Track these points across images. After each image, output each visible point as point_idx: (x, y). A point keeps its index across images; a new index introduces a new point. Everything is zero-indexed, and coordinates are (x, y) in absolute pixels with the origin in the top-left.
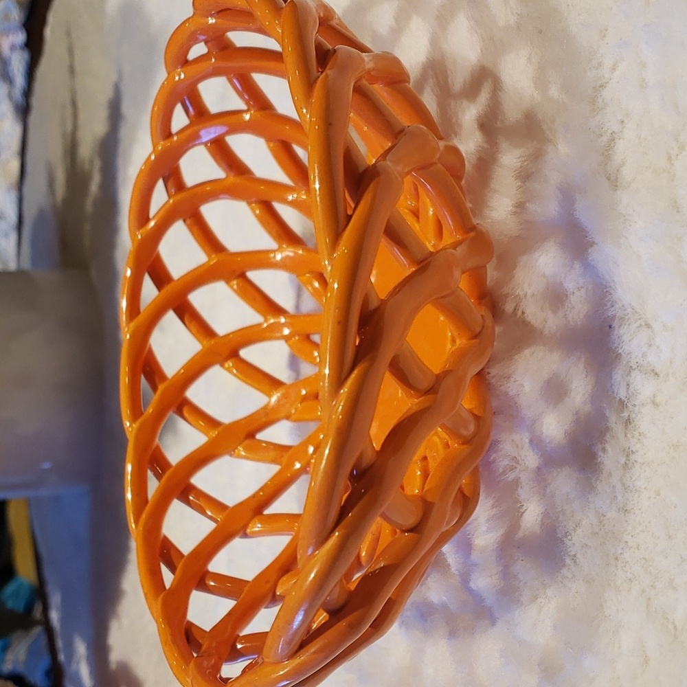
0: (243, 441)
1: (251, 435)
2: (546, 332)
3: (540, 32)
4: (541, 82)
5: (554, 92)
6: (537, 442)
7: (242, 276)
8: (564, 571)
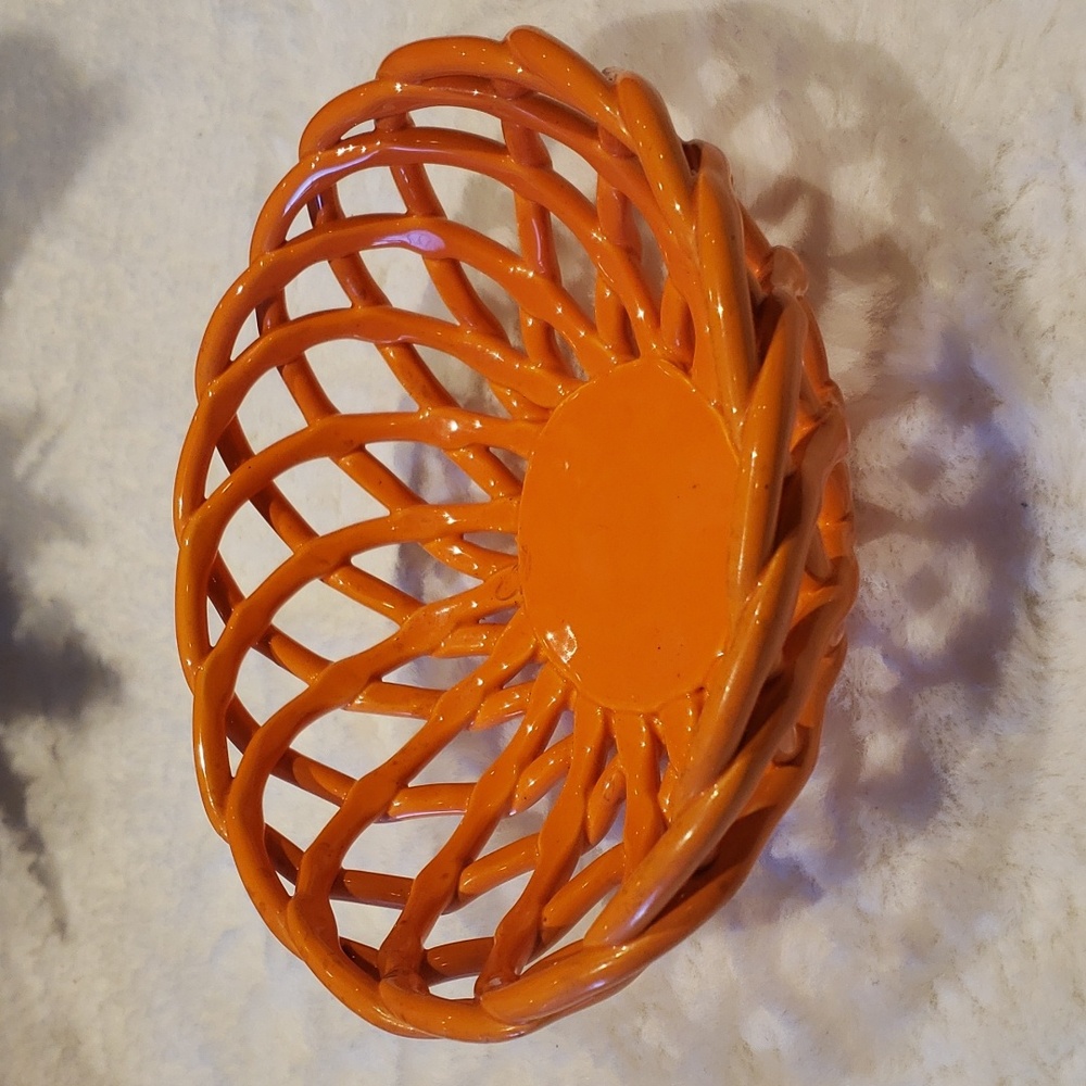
0: (366, 686)
1: (376, 677)
2: (906, 516)
3: (904, 141)
4: (904, 202)
5: (927, 216)
6: (897, 657)
7: (361, 449)
8: (940, 816)
